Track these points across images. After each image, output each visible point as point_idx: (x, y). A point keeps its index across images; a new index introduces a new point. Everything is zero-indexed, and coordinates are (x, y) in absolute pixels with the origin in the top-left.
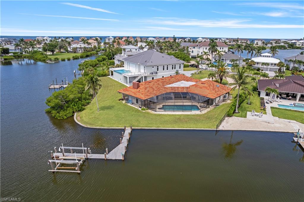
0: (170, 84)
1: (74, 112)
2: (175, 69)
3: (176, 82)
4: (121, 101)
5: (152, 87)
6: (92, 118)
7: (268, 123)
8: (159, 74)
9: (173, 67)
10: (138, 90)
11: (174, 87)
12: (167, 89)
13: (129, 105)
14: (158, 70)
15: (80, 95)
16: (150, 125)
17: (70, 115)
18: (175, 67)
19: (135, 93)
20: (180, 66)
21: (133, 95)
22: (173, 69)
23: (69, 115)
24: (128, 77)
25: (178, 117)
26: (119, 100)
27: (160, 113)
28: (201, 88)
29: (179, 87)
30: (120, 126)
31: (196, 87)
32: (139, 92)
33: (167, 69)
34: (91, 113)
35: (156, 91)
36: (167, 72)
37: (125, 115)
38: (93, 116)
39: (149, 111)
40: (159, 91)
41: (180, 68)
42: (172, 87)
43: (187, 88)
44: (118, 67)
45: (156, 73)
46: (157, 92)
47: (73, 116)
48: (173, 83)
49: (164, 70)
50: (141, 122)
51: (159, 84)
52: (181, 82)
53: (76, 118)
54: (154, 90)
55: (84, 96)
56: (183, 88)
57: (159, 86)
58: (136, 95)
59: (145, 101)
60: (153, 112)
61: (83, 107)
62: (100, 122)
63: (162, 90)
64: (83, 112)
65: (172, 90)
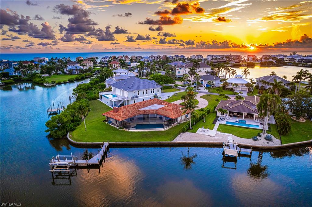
0: (144, 107)
1: (67, 132)
2: (154, 92)
3: (150, 105)
4: (105, 122)
5: (128, 111)
6: (81, 136)
7: (211, 136)
8: (139, 98)
9: (152, 91)
10: (117, 113)
11: (147, 110)
12: (141, 112)
13: (110, 125)
14: (138, 95)
15: (72, 118)
16: (123, 140)
17: (65, 134)
18: (154, 91)
19: (114, 116)
20: (158, 90)
21: (113, 117)
22: (152, 93)
23: (63, 135)
24: (113, 101)
25: (145, 133)
26: (103, 121)
27: (133, 131)
28: (166, 110)
29: (150, 110)
30: (101, 141)
31: (163, 110)
32: (117, 115)
33: (147, 93)
34: (80, 132)
35: (131, 113)
36: (147, 96)
37: (106, 133)
38: (81, 134)
39: (125, 129)
40: (133, 113)
41: (158, 92)
42: (144, 110)
43: (156, 110)
44: (107, 91)
45: (137, 97)
46: (132, 115)
47: (67, 135)
48: (146, 106)
49: (144, 94)
50: (117, 138)
51: (134, 108)
52: (154, 105)
53: (69, 136)
54: (129, 112)
55: (75, 118)
56: (153, 110)
57: (134, 110)
58: (115, 117)
59: (121, 121)
60: (128, 130)
61: (75, 128)
62: (86, 139)
63: (136, 112)
64: (75, 131)
65: (144, 112)
